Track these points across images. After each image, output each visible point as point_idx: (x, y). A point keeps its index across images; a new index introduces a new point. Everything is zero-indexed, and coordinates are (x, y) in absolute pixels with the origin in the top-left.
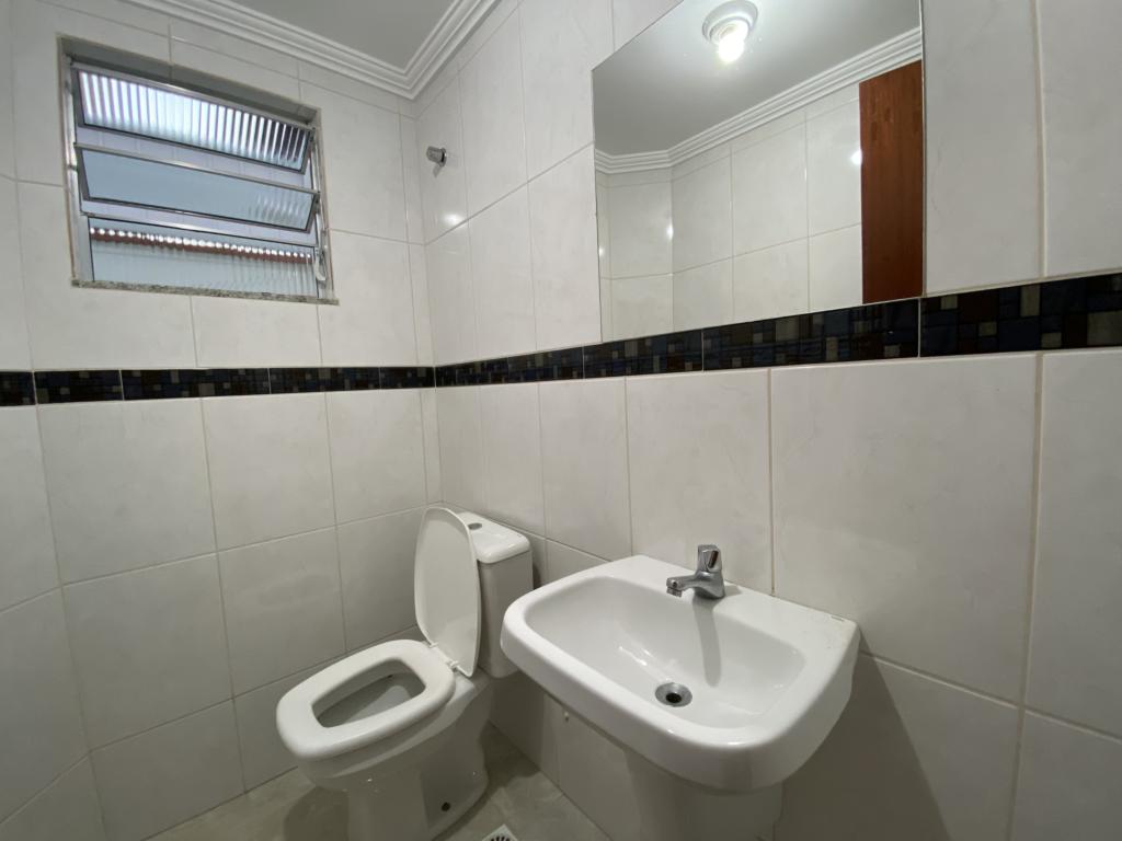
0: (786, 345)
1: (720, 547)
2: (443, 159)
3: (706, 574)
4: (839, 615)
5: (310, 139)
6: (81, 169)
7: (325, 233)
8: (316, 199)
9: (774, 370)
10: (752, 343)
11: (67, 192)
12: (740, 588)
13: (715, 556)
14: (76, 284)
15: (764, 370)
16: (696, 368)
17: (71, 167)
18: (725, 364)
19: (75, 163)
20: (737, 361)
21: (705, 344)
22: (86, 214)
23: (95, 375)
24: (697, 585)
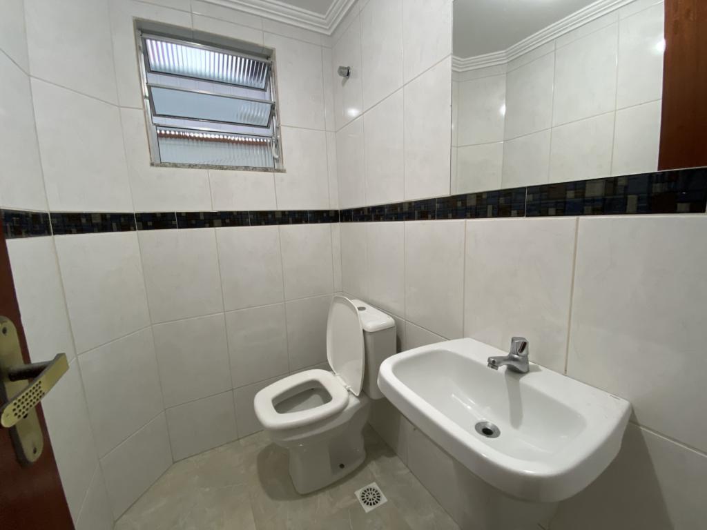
0: (593, 200)
1: (528, 340)
2: (348, 74)
3: (516, 356)
4: (616, 395)
5: (270, 69)
6: (151, 98)
7: (278, 128)
8: (273, 107)
9: (582, 218)
10: (565, 198)
11: (145, 112)
12: (541, 367)
13: (524, 345)
14: (152, 164)
15: (573, 218)
16: (520, 214)
17: (146, 97)
18: (543, 213)
19: (147, 95)
20: (552, 210)
21: (528, 198)
22: (155, 124)
23: (164, 215)
24: (509, 363)
